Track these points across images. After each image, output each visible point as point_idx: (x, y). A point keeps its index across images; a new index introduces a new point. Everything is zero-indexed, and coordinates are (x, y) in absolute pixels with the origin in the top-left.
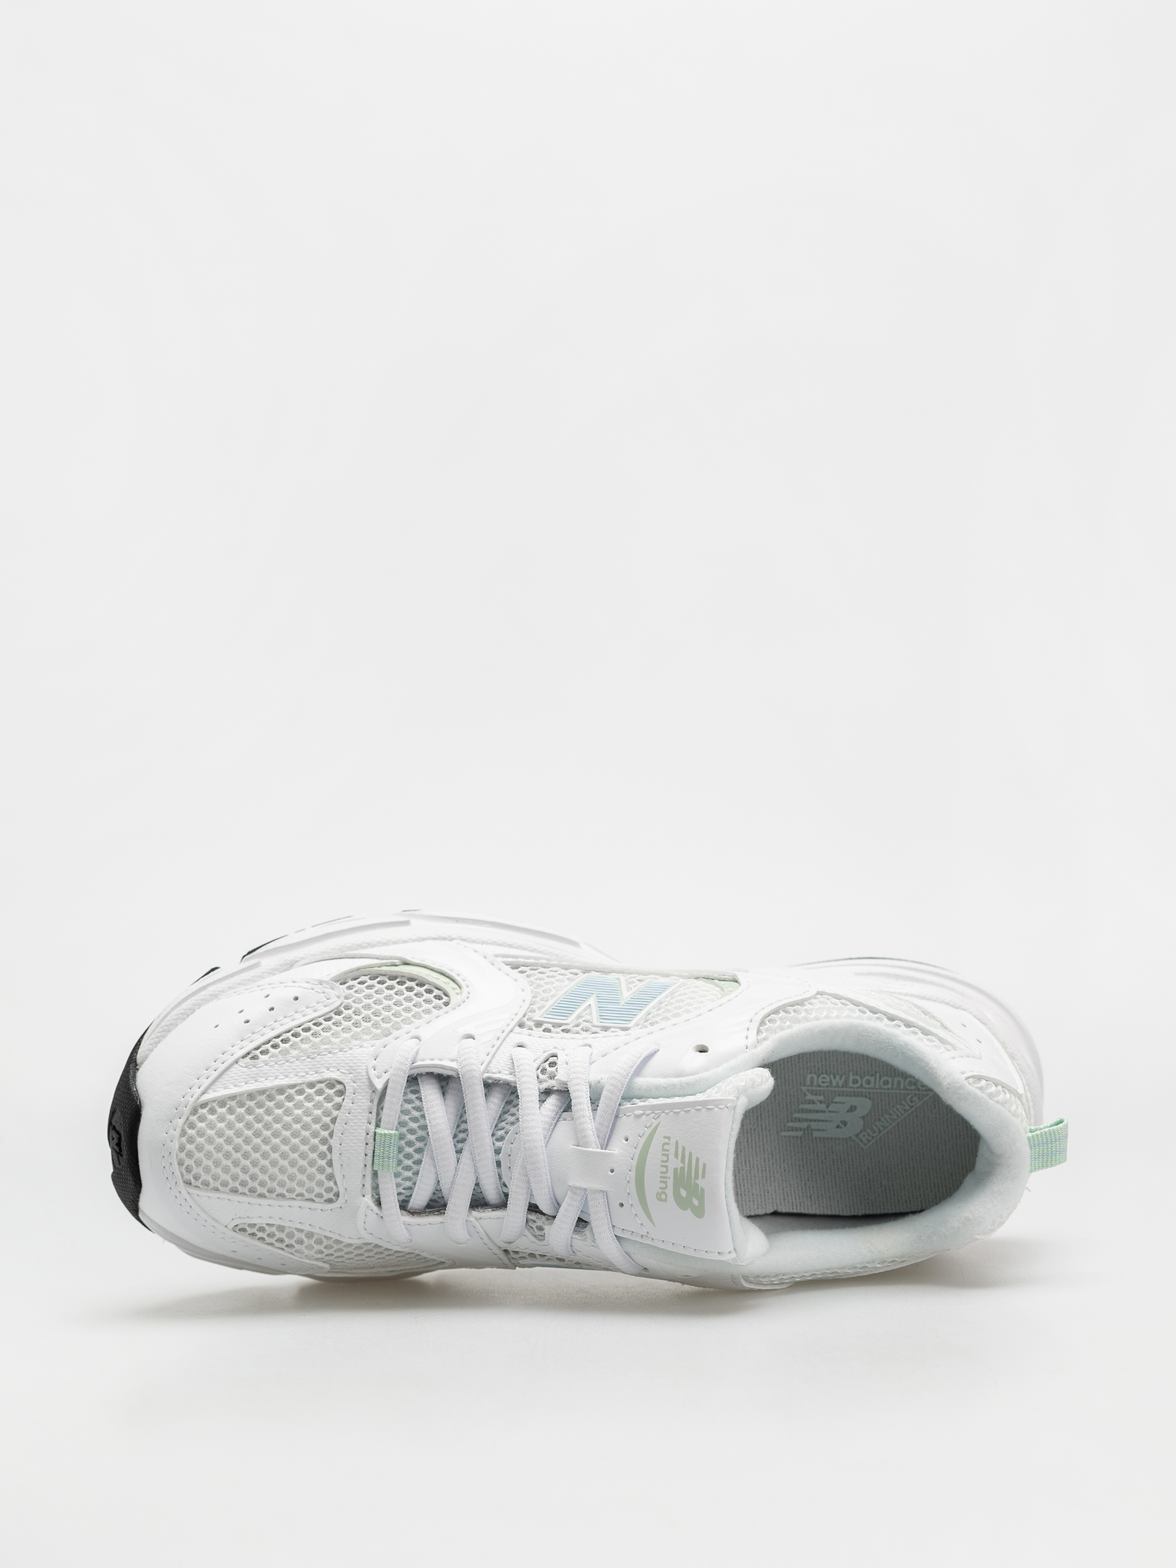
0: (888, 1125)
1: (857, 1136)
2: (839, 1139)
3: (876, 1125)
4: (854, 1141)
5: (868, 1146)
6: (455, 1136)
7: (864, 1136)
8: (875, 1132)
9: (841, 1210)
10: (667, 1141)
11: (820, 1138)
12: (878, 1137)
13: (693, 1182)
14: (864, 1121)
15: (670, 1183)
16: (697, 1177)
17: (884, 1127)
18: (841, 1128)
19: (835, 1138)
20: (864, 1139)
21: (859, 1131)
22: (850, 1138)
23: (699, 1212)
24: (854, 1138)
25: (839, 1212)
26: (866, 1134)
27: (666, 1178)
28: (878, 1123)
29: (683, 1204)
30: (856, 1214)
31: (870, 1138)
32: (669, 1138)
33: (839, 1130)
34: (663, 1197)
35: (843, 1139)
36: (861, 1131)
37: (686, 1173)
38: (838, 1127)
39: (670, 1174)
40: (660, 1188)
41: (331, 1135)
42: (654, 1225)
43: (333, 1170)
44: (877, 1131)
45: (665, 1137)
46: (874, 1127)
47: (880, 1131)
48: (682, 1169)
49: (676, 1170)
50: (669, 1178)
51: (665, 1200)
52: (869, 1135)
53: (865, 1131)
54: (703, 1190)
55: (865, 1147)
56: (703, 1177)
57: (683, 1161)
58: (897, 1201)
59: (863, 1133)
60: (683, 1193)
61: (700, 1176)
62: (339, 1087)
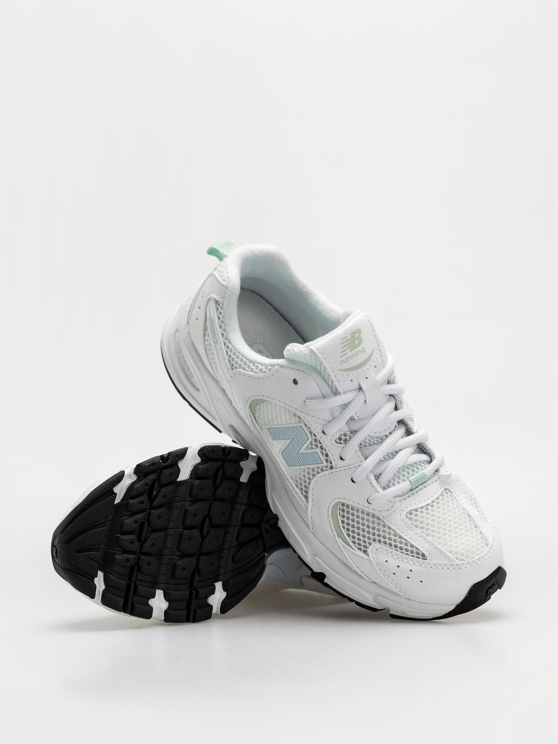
0: (247, 336)
1: (260, 344)
2: (266, 349)
3: (251, 340)
4: (263, 344)
5: (261, 338)
6: (393, 458)
7: (258, 342)
8: (253, 339)
9: (292, 330)
10: (342, 362)
11: (272, 356)
12: (254, 336)
13: (351, 340)
14: (253, 345)
15: (357, 350)
16: (348, 340)
17: (249, 337)
18: (262, 351)
19: (267, 351)
20: (259, 341)
21: (257, 345)
22: (263, 346)
23: (359, 331)
24: (261, 344)
25: (293, 331)
26: (257, 342)
27: (356, 353)
28: (250, 340)
29: (361, 340)
30: (288, 324)
31: (257, 339)
32: (341, 362)
33: (263, 352)
34: (363, 350)
35: (265, 348)
36: (257, 344)
37: (349, 345)
38: (262, 353)
39: (353, 352)
40: (361, 353)
41: (428, 505)
42: (374, 348)
43: (439, 496)
44: (252, 338)
45: (342, 364)
46: (252, 340)
47: (252, 337)
48: (349, 348)
49: (351, 351)
50: (355, 352)
51: (363, 348)
52: (256, 340)
53: (256, 343)
54: (351, 334)
55: (262, 339)
56: (346, 337)
57: (346, 350)
58: (272, 314)
59: (258, 343)
60: (357, 342)
61: (347, 339)
62: (408, 515)
